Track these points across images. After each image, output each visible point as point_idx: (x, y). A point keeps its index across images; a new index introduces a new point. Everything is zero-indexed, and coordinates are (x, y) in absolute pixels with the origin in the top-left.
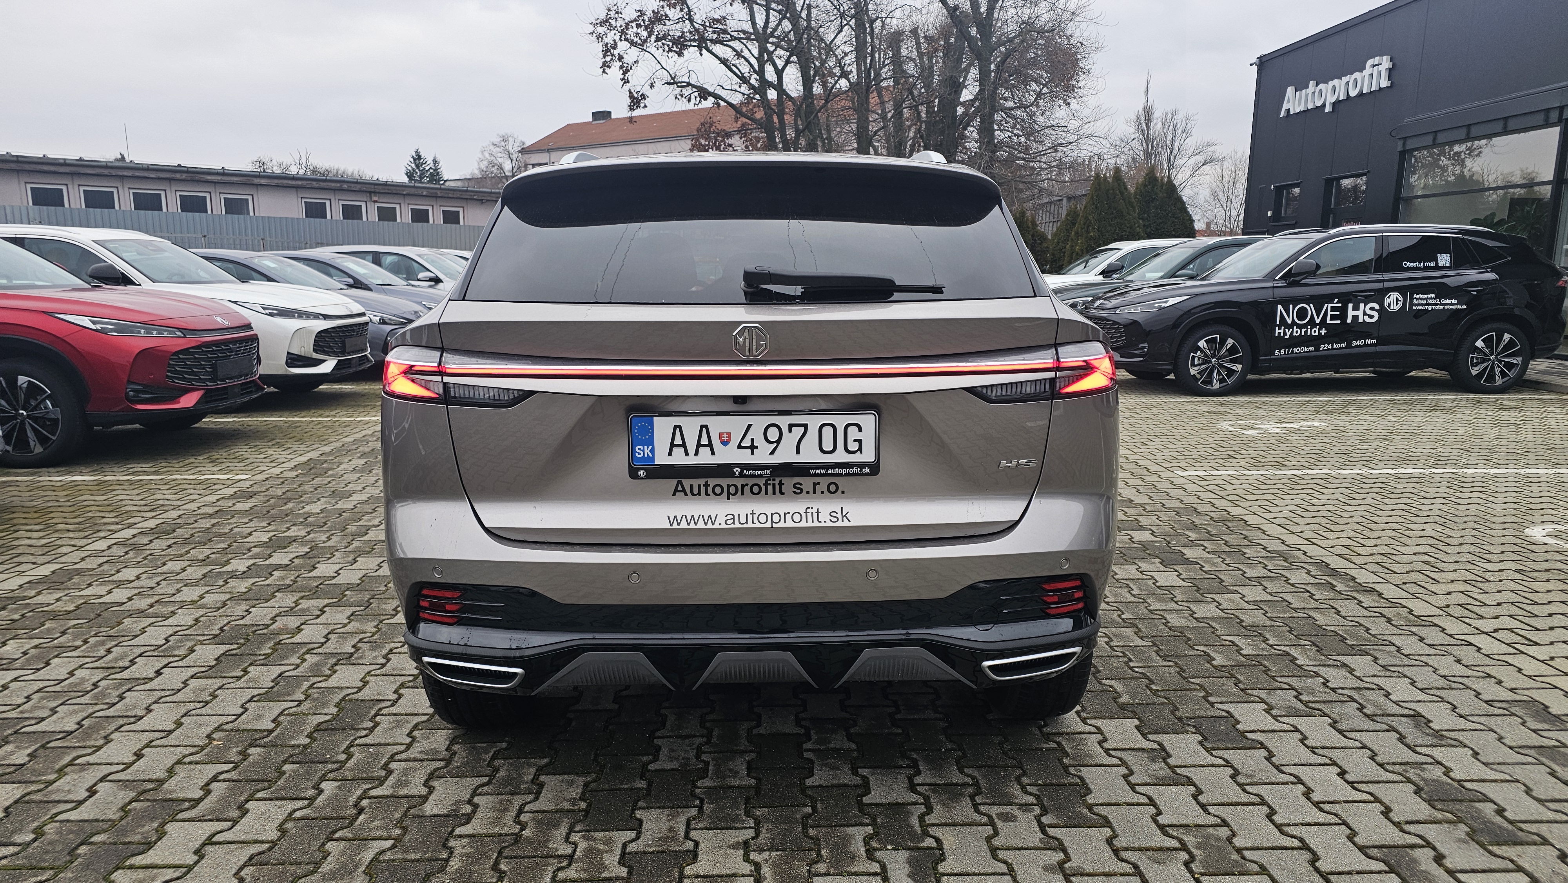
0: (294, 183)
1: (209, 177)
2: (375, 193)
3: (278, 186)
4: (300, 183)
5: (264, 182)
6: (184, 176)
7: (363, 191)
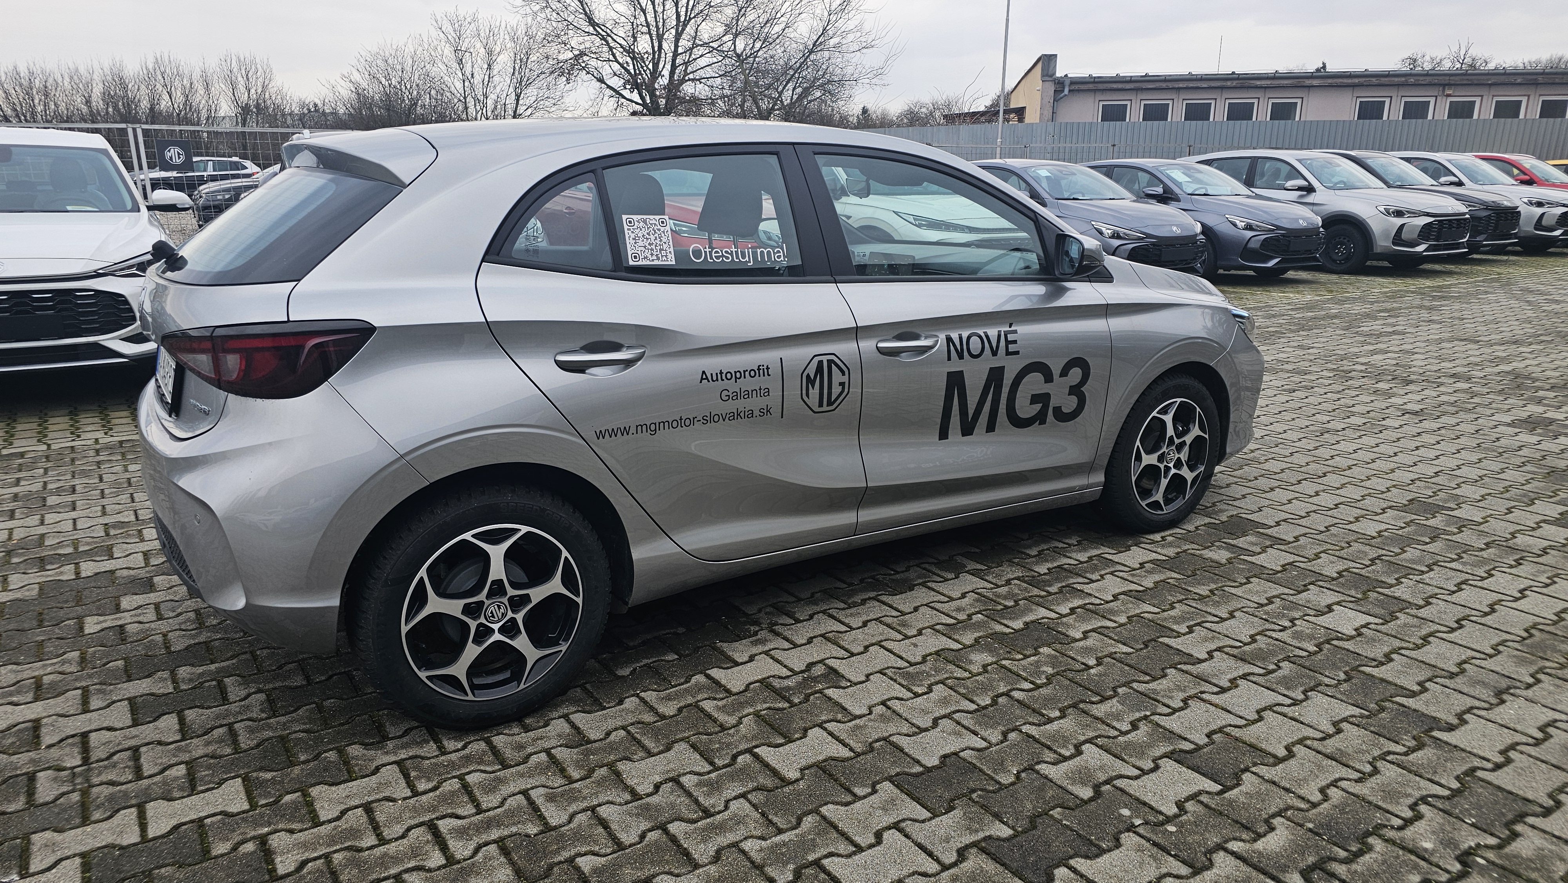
0: (1349, 81)
1: (1258, 83)
2: (1450, 85)
3: (1331, 86)
4: (1356, 81)
5: (1315, 82)
6: (1235, 83)
7: (1435, 84)
